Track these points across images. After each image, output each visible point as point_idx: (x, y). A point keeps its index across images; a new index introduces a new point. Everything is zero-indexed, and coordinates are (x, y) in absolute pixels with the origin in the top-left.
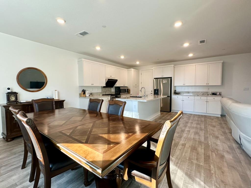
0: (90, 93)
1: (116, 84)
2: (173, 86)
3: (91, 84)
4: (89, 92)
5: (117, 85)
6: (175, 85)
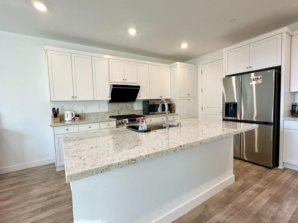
0: (75, 114)
1: (139, 95)
2: (285, 93)
3: (71, 97)
4: (72, 113)
5: (142, 96)
6: (293, 90)
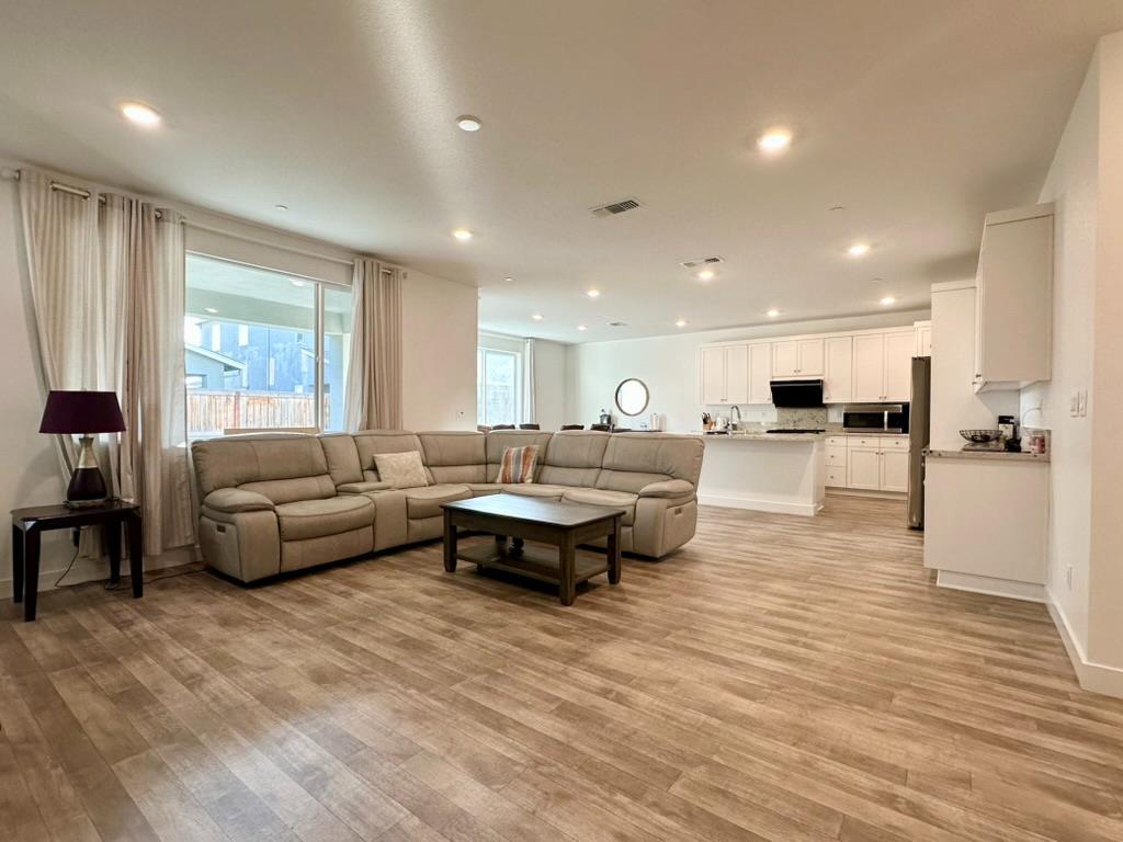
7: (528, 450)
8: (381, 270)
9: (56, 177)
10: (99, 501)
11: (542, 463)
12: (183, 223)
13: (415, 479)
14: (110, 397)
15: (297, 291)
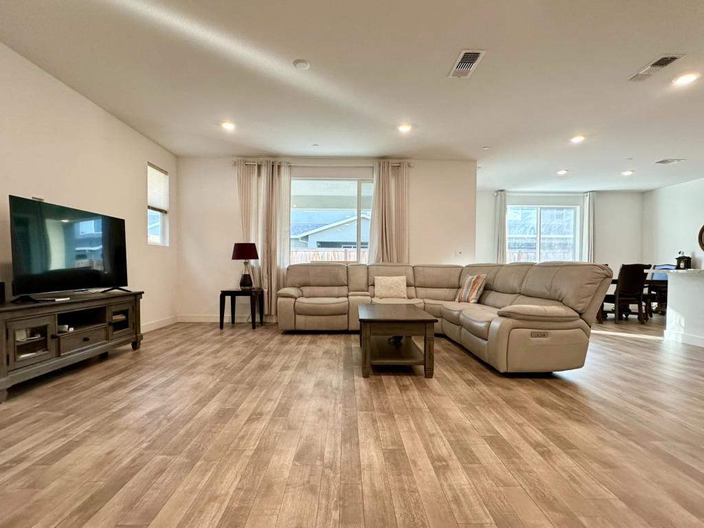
7: (478, 278)
8: (390, 165)
9: (247, 159)
10: (248, 288)
11: (487, 288)
12: (290, 166)
13: (396, 293)
14: (253, 245)
15: (347, 188)
